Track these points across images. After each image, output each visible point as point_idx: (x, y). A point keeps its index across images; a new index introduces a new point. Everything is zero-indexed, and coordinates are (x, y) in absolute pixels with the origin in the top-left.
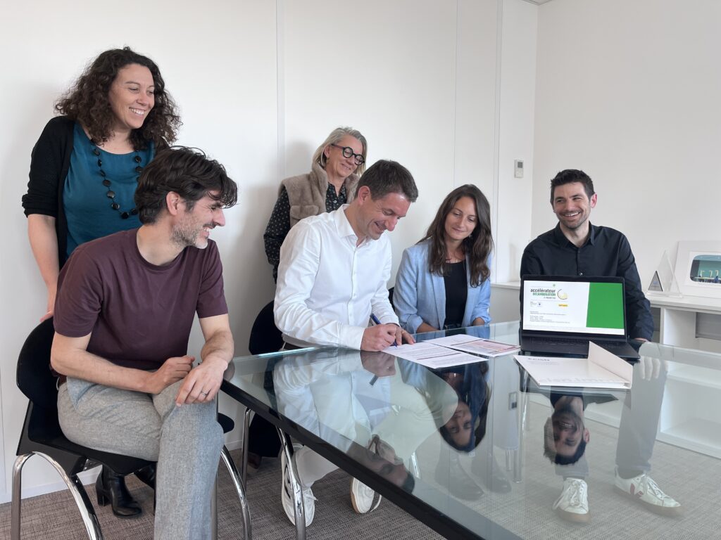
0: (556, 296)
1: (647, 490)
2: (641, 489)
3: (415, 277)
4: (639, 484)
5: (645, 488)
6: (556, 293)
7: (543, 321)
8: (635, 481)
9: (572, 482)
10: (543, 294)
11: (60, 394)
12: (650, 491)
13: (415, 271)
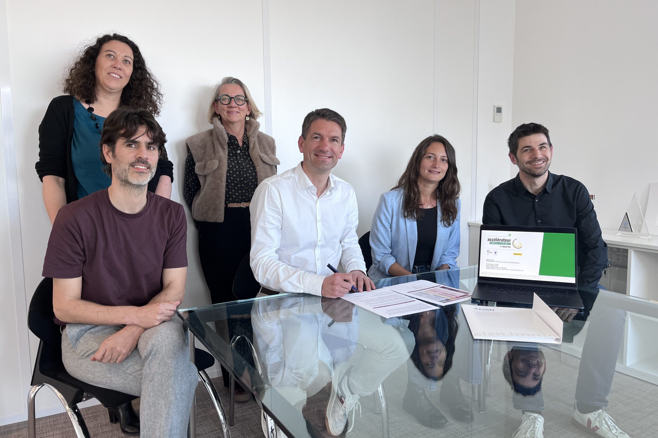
0: (512, 246)
1: (602, 425)
2: (597, 424)
3: (390, 220)
4: (596, 419)
5: (600, 422)
6: (511, 242)
7: (499, 268)
8: (592, 416)
9: (529, 417)
10: (499, 244)
11: (63, 337)
12: (606, 426)
13: (391, 213)
